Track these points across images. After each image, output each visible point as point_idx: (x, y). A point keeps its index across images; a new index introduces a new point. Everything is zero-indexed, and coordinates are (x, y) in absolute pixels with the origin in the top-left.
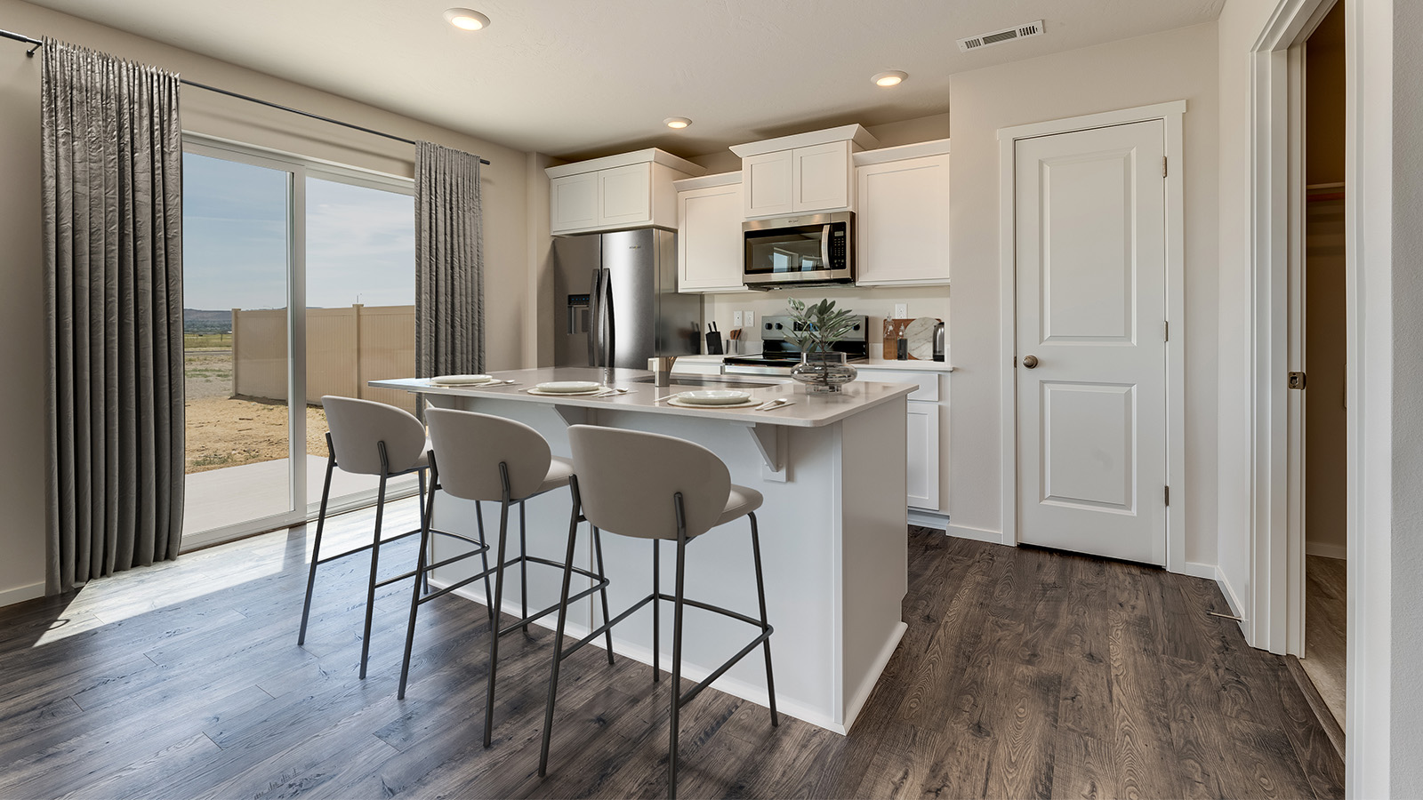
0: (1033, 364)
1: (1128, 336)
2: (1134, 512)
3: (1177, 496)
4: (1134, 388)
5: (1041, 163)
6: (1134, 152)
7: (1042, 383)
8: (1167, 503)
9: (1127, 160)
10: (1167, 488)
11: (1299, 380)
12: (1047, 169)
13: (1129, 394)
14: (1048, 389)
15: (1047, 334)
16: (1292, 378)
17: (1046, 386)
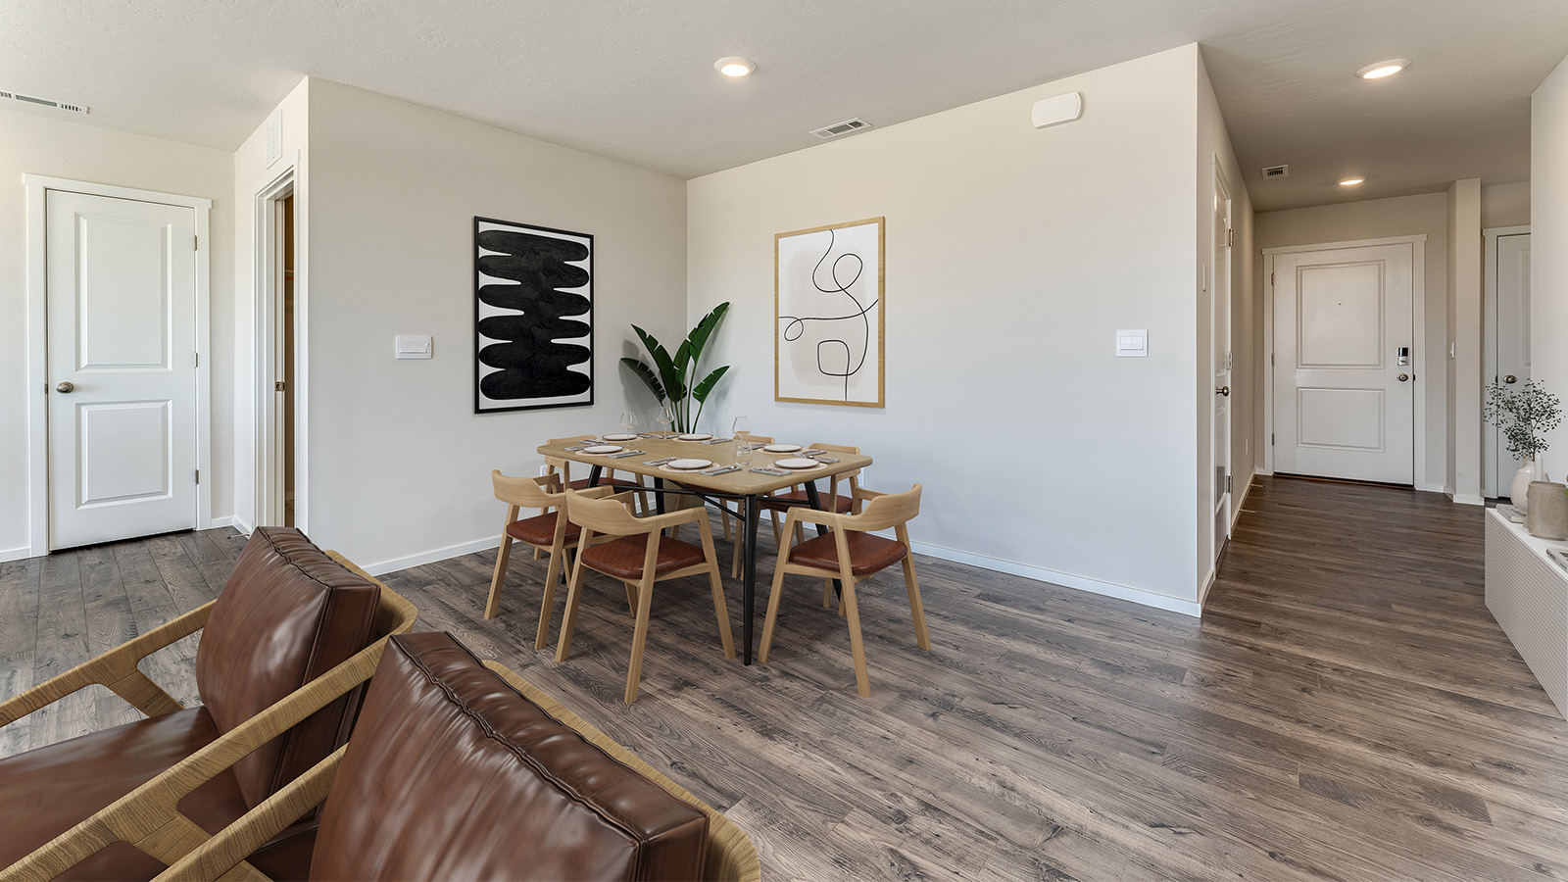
0: (68, 389)
1: (164, 363)
2: (170, 494)
3: (205, 477)
4: (170, 403)
5: (77, 216)
6: (169, 227)
7: (78, 406)
8: (197, 483)
9: (164, 231)
10: (197, 471)
11: (281, 387)
12: (84, 223)
13: (165, 409)
14: (85, 411)
15: (84, 362)
16: (277, 386)
17: (83, 408)
